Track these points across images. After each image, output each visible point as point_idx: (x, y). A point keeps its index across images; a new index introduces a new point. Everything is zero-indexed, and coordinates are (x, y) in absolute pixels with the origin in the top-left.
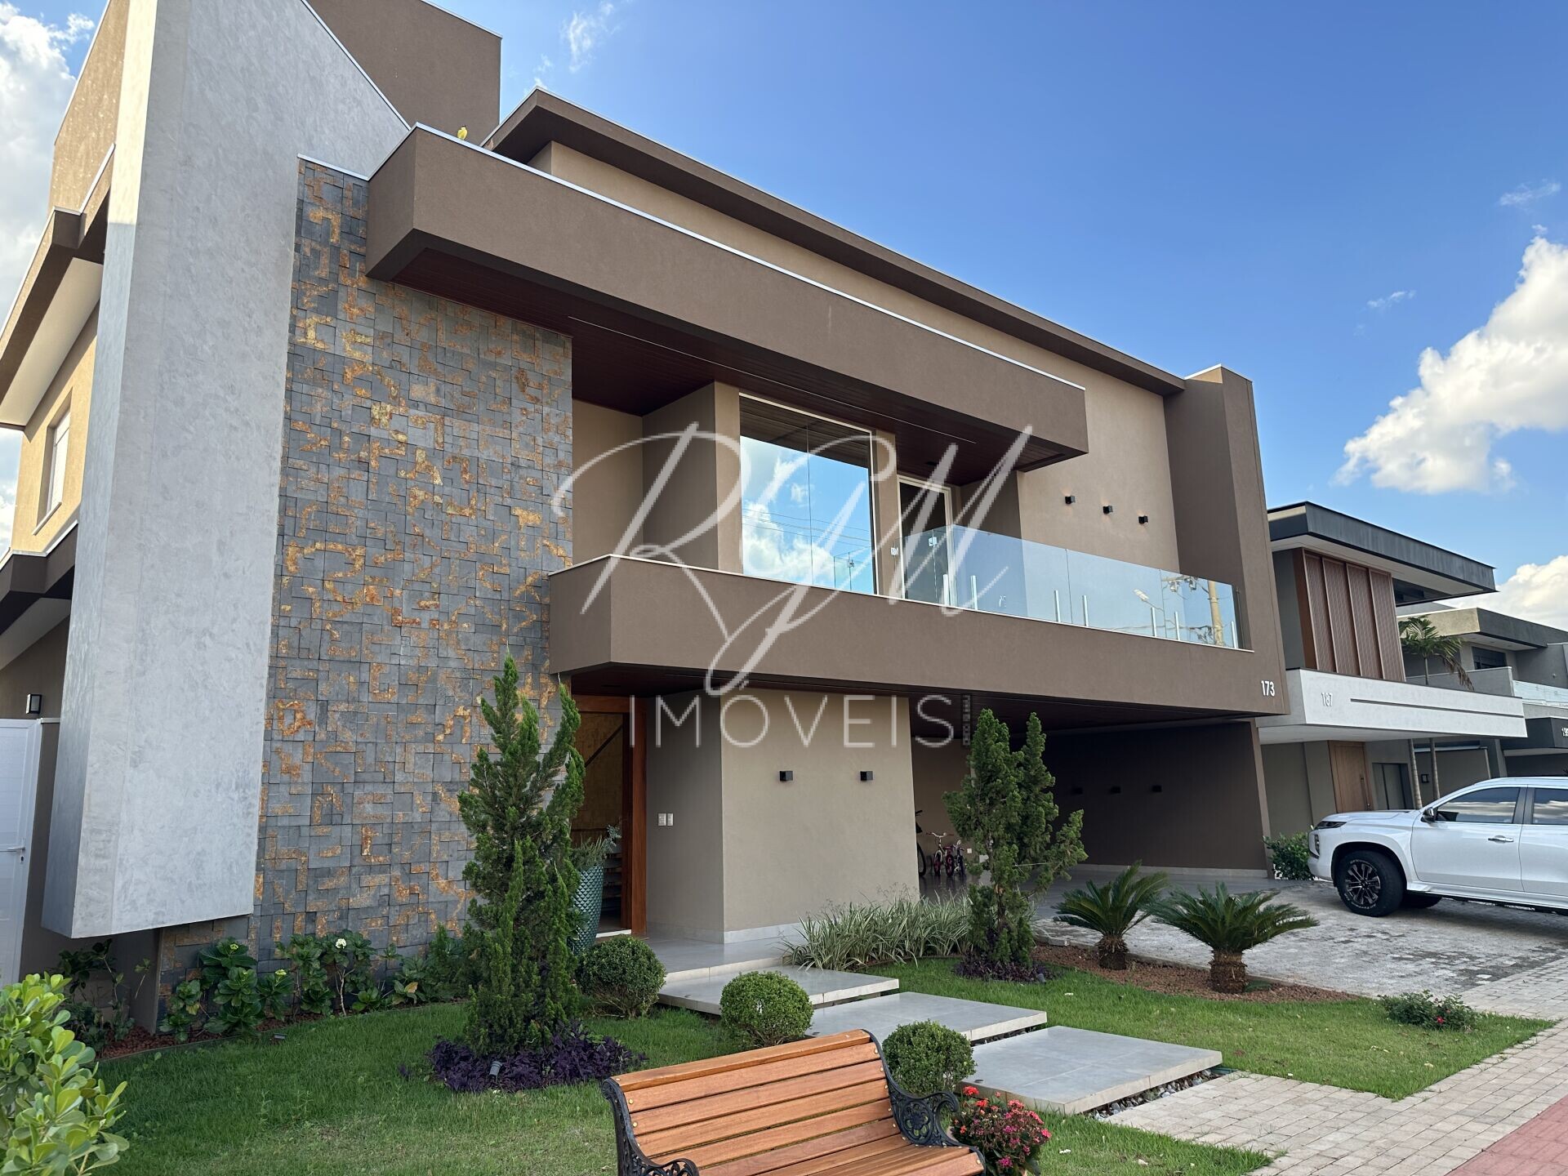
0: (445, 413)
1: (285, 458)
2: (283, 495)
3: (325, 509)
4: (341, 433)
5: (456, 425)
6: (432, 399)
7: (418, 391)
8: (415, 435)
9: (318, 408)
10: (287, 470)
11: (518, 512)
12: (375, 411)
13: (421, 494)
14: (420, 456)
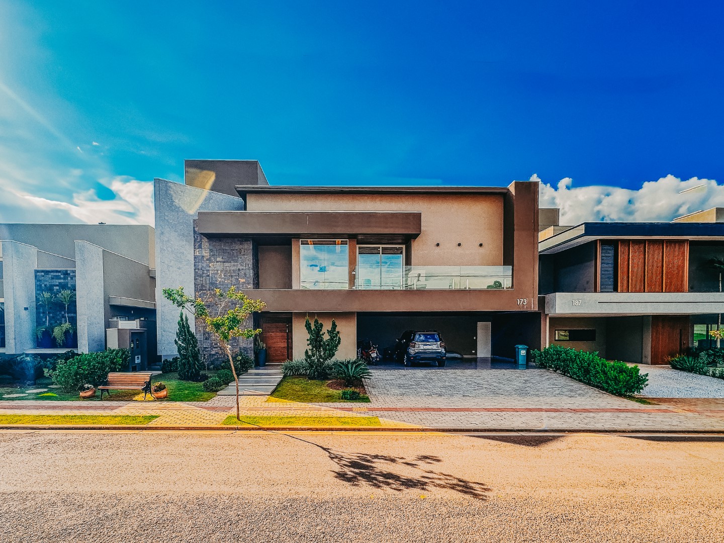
0: (224, 262)
1: (195, 277)
2: (195, 284)
3: (202, 286)
4: (204, 270)
5: (226, 264)
6: (221, 260)
7: (218, 259)
8: (218, 268)
9: (200, 267)
10: (195, 279)
11: (240, 279)
12: (210, 264)
13: (220, 280)
14: (219, 272)
